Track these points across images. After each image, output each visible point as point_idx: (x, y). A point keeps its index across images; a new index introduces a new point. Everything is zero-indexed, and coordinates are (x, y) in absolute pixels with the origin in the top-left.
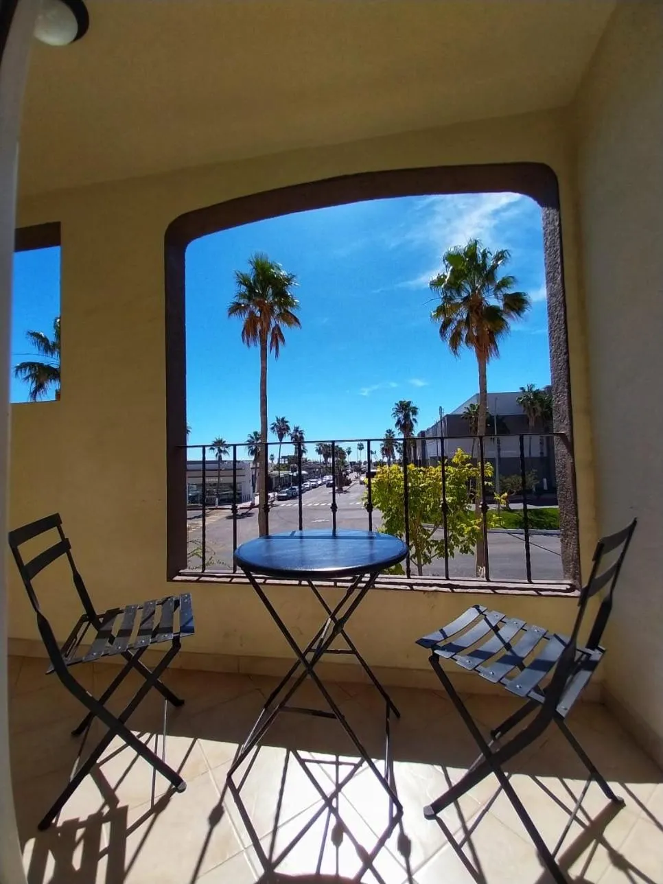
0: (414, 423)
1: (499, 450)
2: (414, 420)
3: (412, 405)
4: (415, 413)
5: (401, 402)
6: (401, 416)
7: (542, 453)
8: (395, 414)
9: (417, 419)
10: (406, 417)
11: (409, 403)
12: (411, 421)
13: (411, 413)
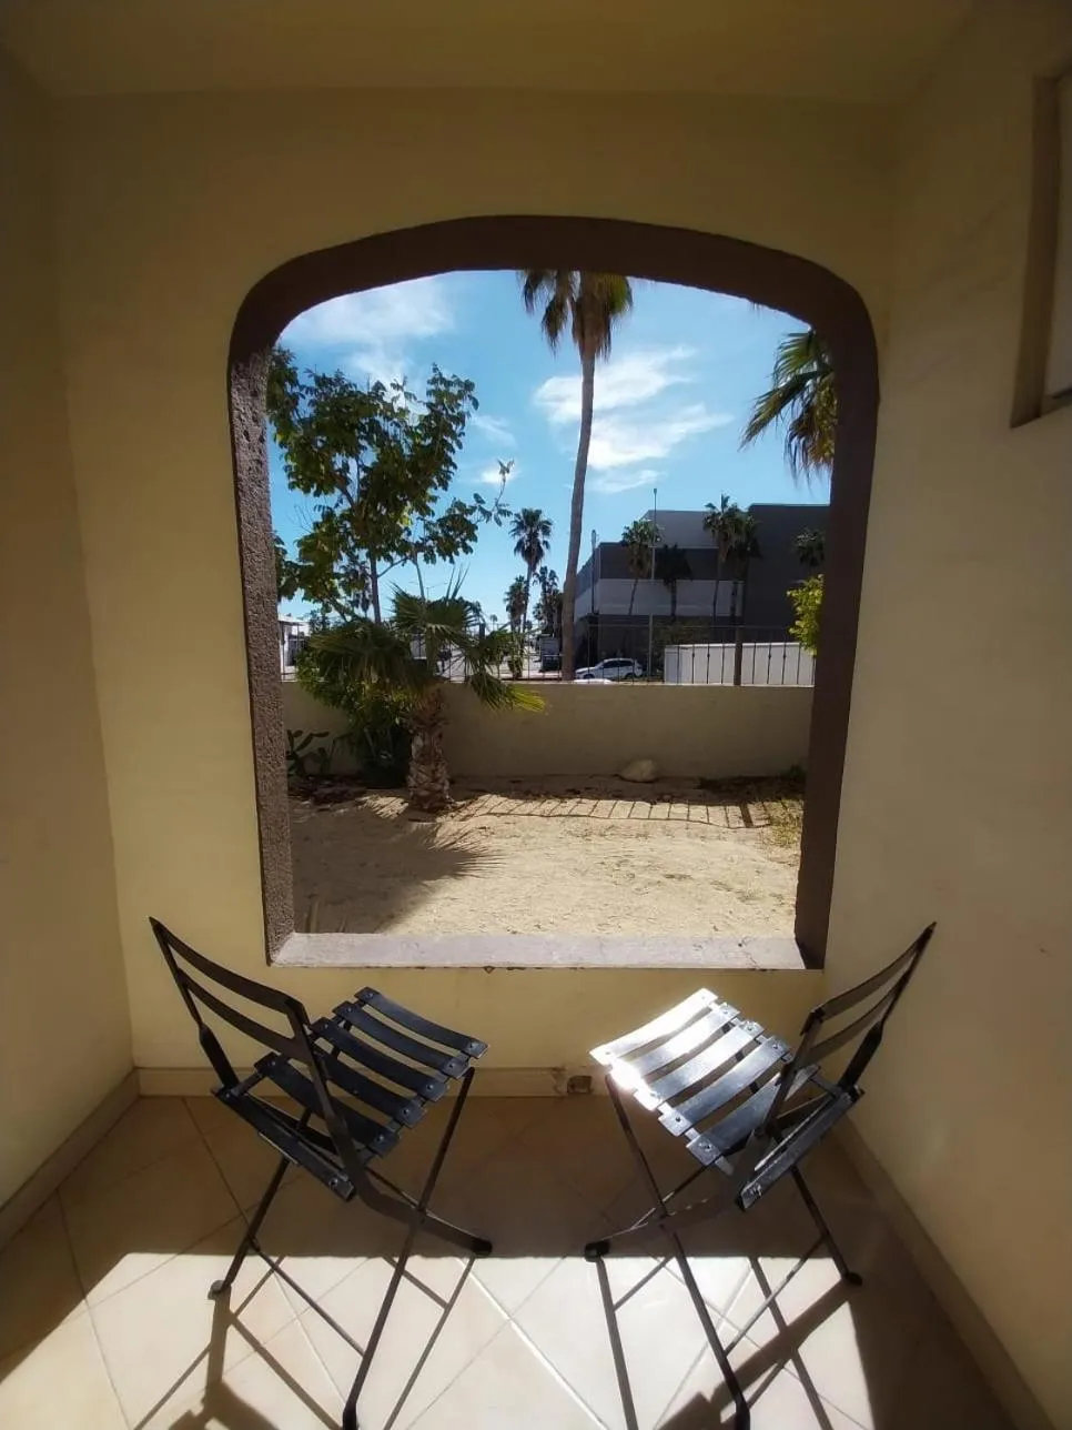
0: (543, 547)
1: (674, 603)
2: (546, 543)
3: (543, 518)
4: (546, 531)
5: (525, 511)
6: (524, 535)
7: (733, 609)
8: (516, 531)
9: (549, 541)
10: (533, 536)
11: (538, 513)
12: (539, 543)
13: (540, 532)
